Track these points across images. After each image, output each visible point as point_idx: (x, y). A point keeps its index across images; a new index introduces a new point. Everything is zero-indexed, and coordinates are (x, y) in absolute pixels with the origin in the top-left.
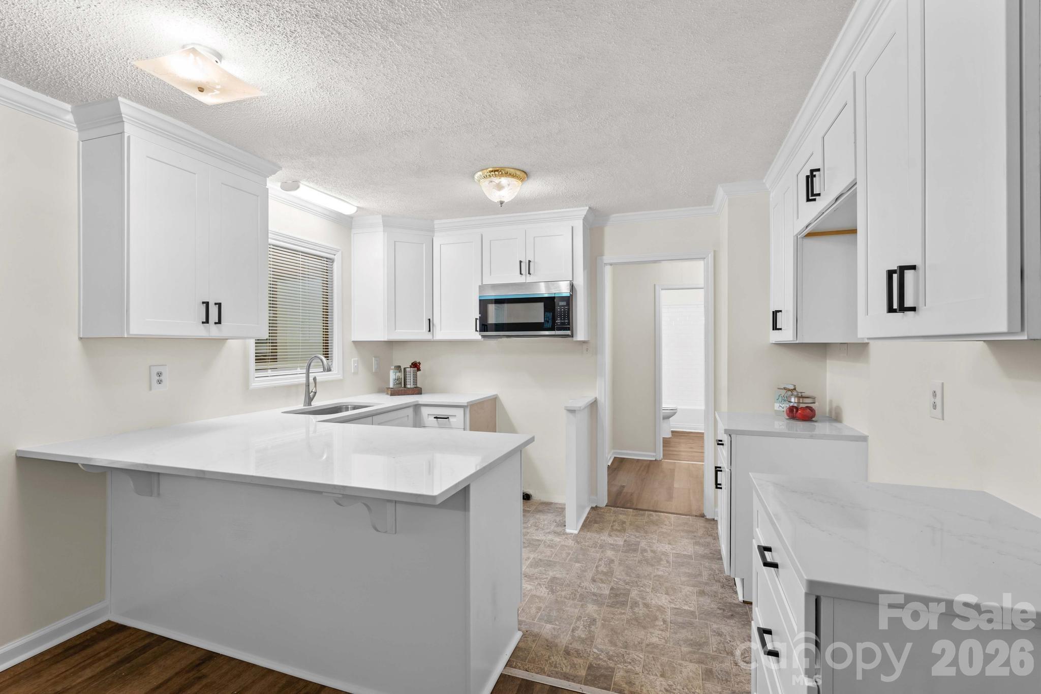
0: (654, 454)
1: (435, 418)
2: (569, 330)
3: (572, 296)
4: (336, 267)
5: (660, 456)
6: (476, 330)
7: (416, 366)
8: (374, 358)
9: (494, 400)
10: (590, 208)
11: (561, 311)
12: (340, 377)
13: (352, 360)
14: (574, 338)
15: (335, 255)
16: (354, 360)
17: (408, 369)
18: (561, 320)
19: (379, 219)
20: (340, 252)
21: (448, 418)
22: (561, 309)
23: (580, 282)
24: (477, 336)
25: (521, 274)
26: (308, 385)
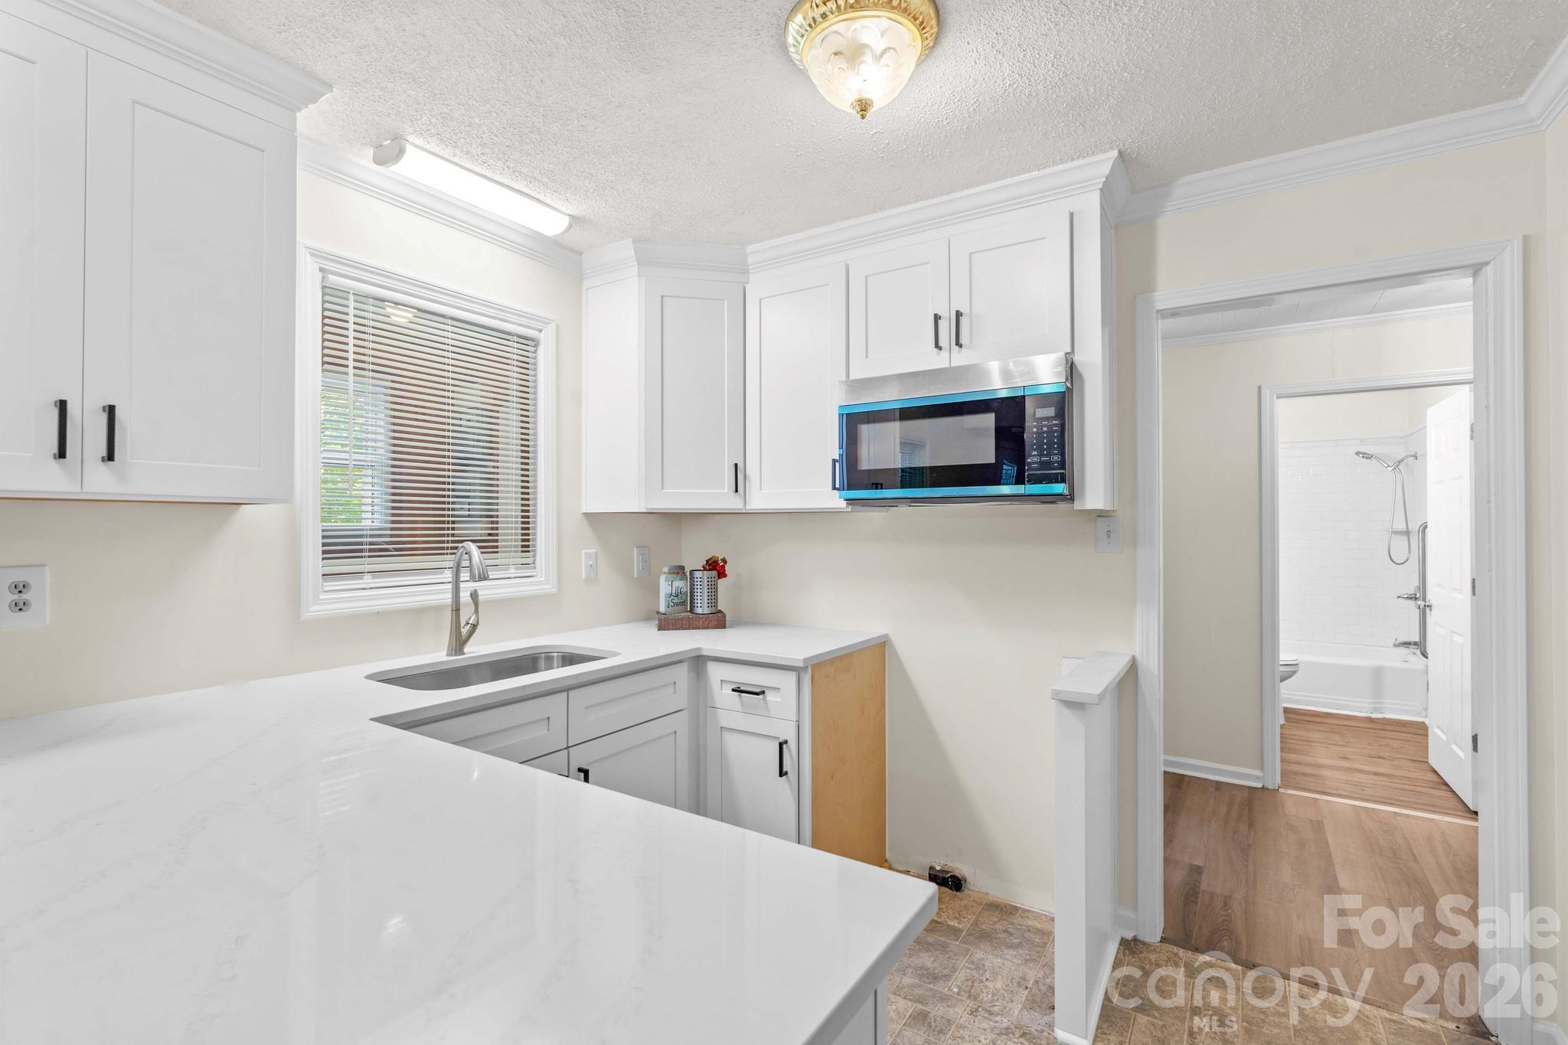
0: (1258, 773)
1: (733, 690)
2: (1063, 480)
3: (1070, 390)
4: (544, 359)
5: (1274, 780)
6: (834, 488)
7: (716, 567)
8: (635, 549)
9: (880, 649)
10: (1121, 153)
11: (1040, 433)
12: (550, 588)
13: (583, 552)
14: (1076, 503)
15: (540, 331)
16: (586, 554)
17: (698, 574)
18: (1041, 455)
19: (625, 250)
20: (554, 323)
21: (763, 692)
22: (1040, 428)
23: (1092, 357)
24: (836, 501)
25: (937, 346)
26: (456, 610)
